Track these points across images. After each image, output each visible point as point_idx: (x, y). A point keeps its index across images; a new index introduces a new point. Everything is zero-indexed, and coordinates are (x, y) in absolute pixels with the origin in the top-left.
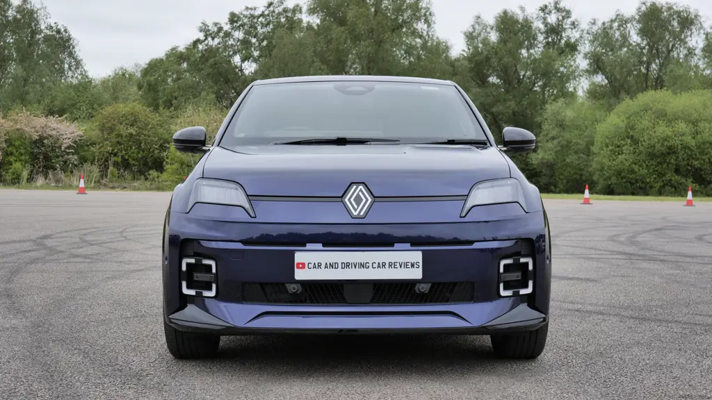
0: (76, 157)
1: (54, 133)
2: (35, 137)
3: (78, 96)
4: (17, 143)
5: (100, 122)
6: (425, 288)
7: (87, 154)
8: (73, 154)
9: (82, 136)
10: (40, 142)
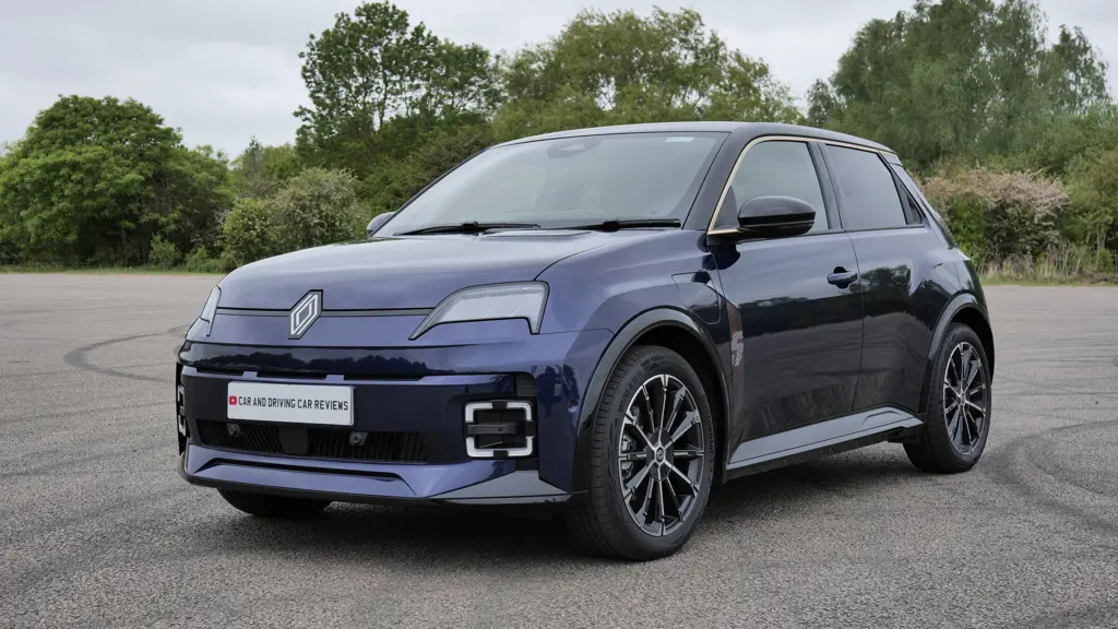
0: (1057, 233)
1: (1022, 197)
2: (992, 205)
3: (1087, 136)
4: (965, 215)
5: (1096, 176)
6: (358, 438)
7: (1076, 229)
8: (1054, 229)
9: (1067, 201)
10: (1001, 210)
